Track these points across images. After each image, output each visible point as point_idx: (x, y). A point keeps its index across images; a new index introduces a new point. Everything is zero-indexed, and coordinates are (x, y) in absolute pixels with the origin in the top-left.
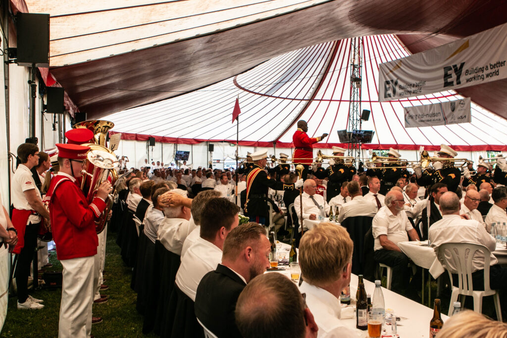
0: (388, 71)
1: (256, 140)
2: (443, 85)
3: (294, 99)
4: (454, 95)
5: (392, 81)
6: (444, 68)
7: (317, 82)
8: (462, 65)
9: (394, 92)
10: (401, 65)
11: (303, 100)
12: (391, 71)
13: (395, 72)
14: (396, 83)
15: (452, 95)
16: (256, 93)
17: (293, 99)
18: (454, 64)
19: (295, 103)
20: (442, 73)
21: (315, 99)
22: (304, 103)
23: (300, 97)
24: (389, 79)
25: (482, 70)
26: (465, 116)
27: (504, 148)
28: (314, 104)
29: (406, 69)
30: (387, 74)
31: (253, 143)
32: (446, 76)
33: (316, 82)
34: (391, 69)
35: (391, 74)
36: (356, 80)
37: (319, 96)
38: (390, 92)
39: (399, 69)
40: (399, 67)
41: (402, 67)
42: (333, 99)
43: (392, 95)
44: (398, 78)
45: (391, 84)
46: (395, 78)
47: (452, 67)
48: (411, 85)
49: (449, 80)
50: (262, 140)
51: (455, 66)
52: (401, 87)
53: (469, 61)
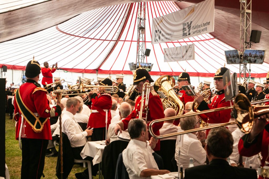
0: (157, 24)
1: (83, 68)
2: (182, 35)
5: (158, 30)
6: (183, 24)
7: (120, 28)
8: (191, 22)
9: (159, 38)
10: (163, 20)
11: (111, 40)
12: (158, 24)
13: (160, 24)
14: (160, 32)
18: (187, 22)
19: (106, 43)
20: (181, 27)
21: (120, 40)
22: (112, 43)
23: (109, 38)
24: (157, 30)
25: (199, 26)
28: (120, 43)
29: (165, 22)
30: (156, 26)
31: (81, 71)
32: (184, 29)
34: (158, 23)
35: (158, 26)
36: (142, 29)
37: (123, 38)
38: (157, 38)
39: (162, 23)
40: (162, 21)
41: (163, 22)
42: (126, 40)
43: (158, 40)
44: (162, 29)
45: (158, 33)
46: (160, 29)
47: (187, 24)
48: (167, 34)
49: (185, 32)
50: (88, 68)
51: (188, 23)
52: (163, 35)
53: (194, 20)
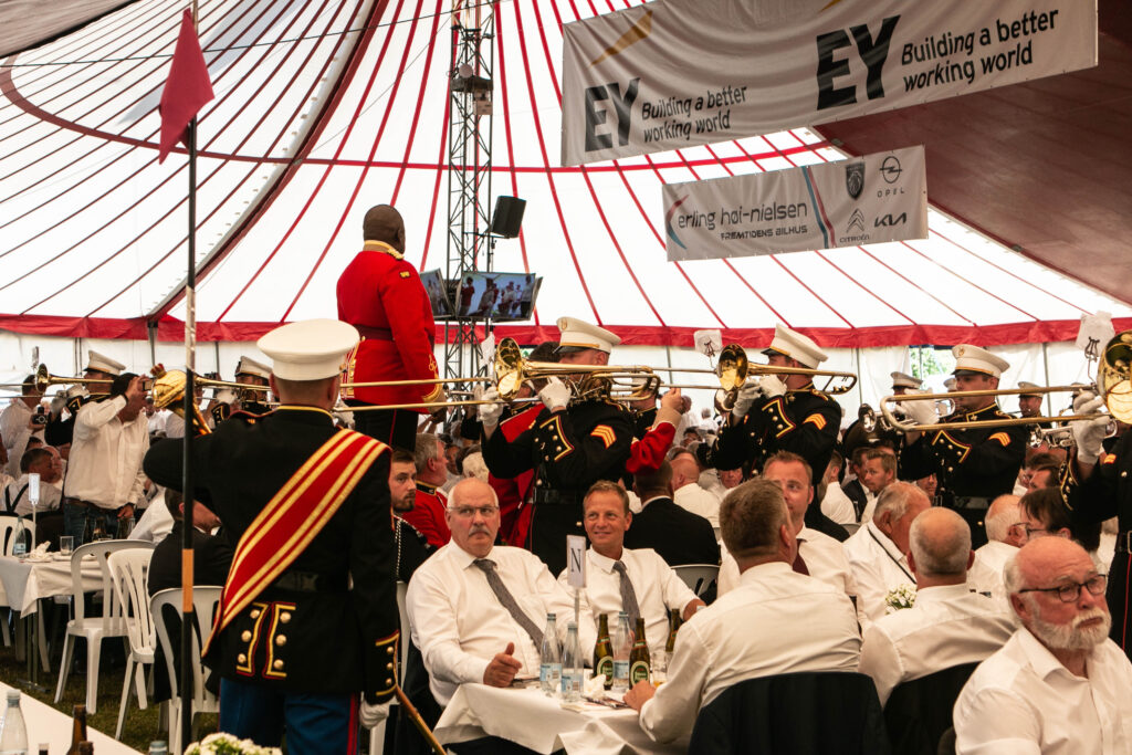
0: (601, 51)
1: (80, 312)
2: (816, 102)
3: (233, 157)
4: (813, 148)
5: (615, 87)
6: (819, 38)
7: (321, 92)
8: (889, 26)
9: (624, 127)
10: (649, 26)
11: (266, 159)
12: (611, 51)
13: (625, 53)
14: (631, 96)
15: (806, 148)
16: (86, 131)
17: (227, 158)
18: (857, 23)
19: (237, 169)
20: (810, 55)
21: (310, 156)
22: (269, 171)
23: (256, 148)
24: (601, 82)
25: (966, 43)
26: (904, 216)
27: (969, 337)
28: (307, 175)
29: (664, 38)
30: (595, 62)
31: (69, 326)
32: (827, 67)
33: (315, 93)
34: (612, 43)
35: (610, 61)
36: (472, 86)
37: (324, 148)
38: (608, 128)
39: (641, 42)
40: (642, 35)
41: (652, 36)
42: (375, 159)
43: (615, 138)
44: (640, 76)
45: (611, 100)
46: (626, 78)
47: (849, 33)
48: (689, 101)
49: (839, 82)
50: (109, 313)
51: (860, 31)
52: (648, 110)
53: (913, 11)
